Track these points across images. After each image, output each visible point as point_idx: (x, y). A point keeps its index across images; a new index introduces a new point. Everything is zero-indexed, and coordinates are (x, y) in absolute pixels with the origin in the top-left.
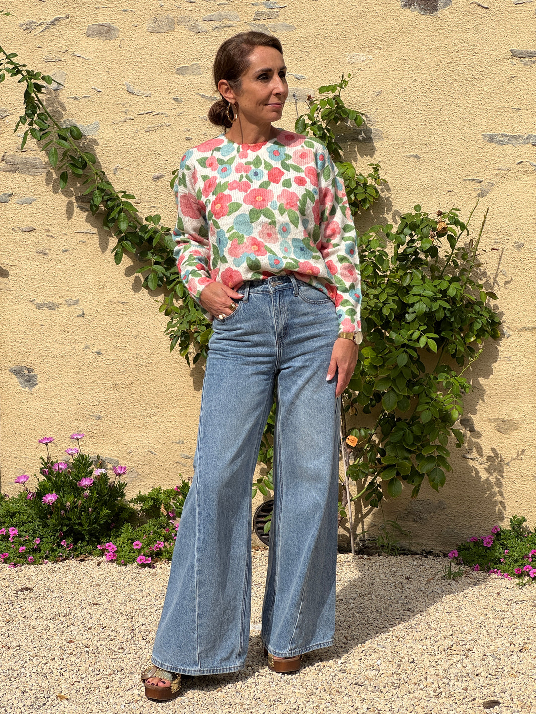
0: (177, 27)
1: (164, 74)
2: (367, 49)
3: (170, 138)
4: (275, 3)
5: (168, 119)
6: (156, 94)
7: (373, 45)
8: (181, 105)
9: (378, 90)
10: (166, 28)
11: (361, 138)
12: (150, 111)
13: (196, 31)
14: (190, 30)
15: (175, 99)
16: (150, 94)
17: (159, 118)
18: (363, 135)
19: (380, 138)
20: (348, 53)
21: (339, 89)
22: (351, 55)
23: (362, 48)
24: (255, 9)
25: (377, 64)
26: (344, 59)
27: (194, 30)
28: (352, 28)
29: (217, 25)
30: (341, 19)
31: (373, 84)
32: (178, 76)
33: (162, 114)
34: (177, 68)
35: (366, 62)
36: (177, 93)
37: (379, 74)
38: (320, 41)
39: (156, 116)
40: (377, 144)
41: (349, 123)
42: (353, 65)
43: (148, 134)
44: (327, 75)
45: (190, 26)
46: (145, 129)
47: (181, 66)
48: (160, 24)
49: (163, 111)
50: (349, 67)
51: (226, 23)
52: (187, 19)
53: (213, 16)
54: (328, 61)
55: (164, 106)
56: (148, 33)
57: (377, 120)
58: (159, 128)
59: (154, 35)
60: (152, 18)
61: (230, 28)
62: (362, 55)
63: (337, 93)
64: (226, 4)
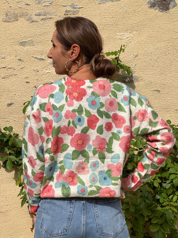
0: (20, 19)
1: (12, 45)
2: (129, 31)
3: (17, 82)
4: (77, 5)
5: (15, 71)
6: (8, 57)
7: (133, 29)
8: (23, 63)
9: (136, 54)
10: (13, 19)
11: (127, 81)
12: (5, 67)
13: (31, 21)
14: (27, 20)
15: (20, 60)
16: (5, 57)
17: (10, 71)
18: (128, 79)
19: (137, 80)
20: (118, 33)
21: (119, 53)
22: (120, 34)
23: (127, 31)
24: (65, 9)
25: (135, 40)
26: (116, 37)
27: (30, 20)
28: (120, 19)
29: (43, 18)
30: (114, 14)
31: (133, 51)
32: (21, 47)
33: (12, 68)
34: (20, 42)
35: (129, 39)
36: (20, 56)
37: (136, 45)
38: (103, 27)
39: (8, 69)
40: (136, 84)
41: (120, 73)
42: (121, 40)
43: (4, 79)
44: (107, 45)
45: (27, 18)
46: (2, 77)
47: (22, 41)
48: (10, 17)
49: (13, 67)
50: (119, 41)
51: (48, 16)
52: (26, 14)
53: (41, 12)
54: (107, 38)
55: (13, 64)
56: (2, 22)
57: (135, 71)
58: (10, 76)
59: (6, 23)
60: (5, 13)
61: (51, 19)
62: (127, 35)
63: (117, 56)
64: (48, 6)
